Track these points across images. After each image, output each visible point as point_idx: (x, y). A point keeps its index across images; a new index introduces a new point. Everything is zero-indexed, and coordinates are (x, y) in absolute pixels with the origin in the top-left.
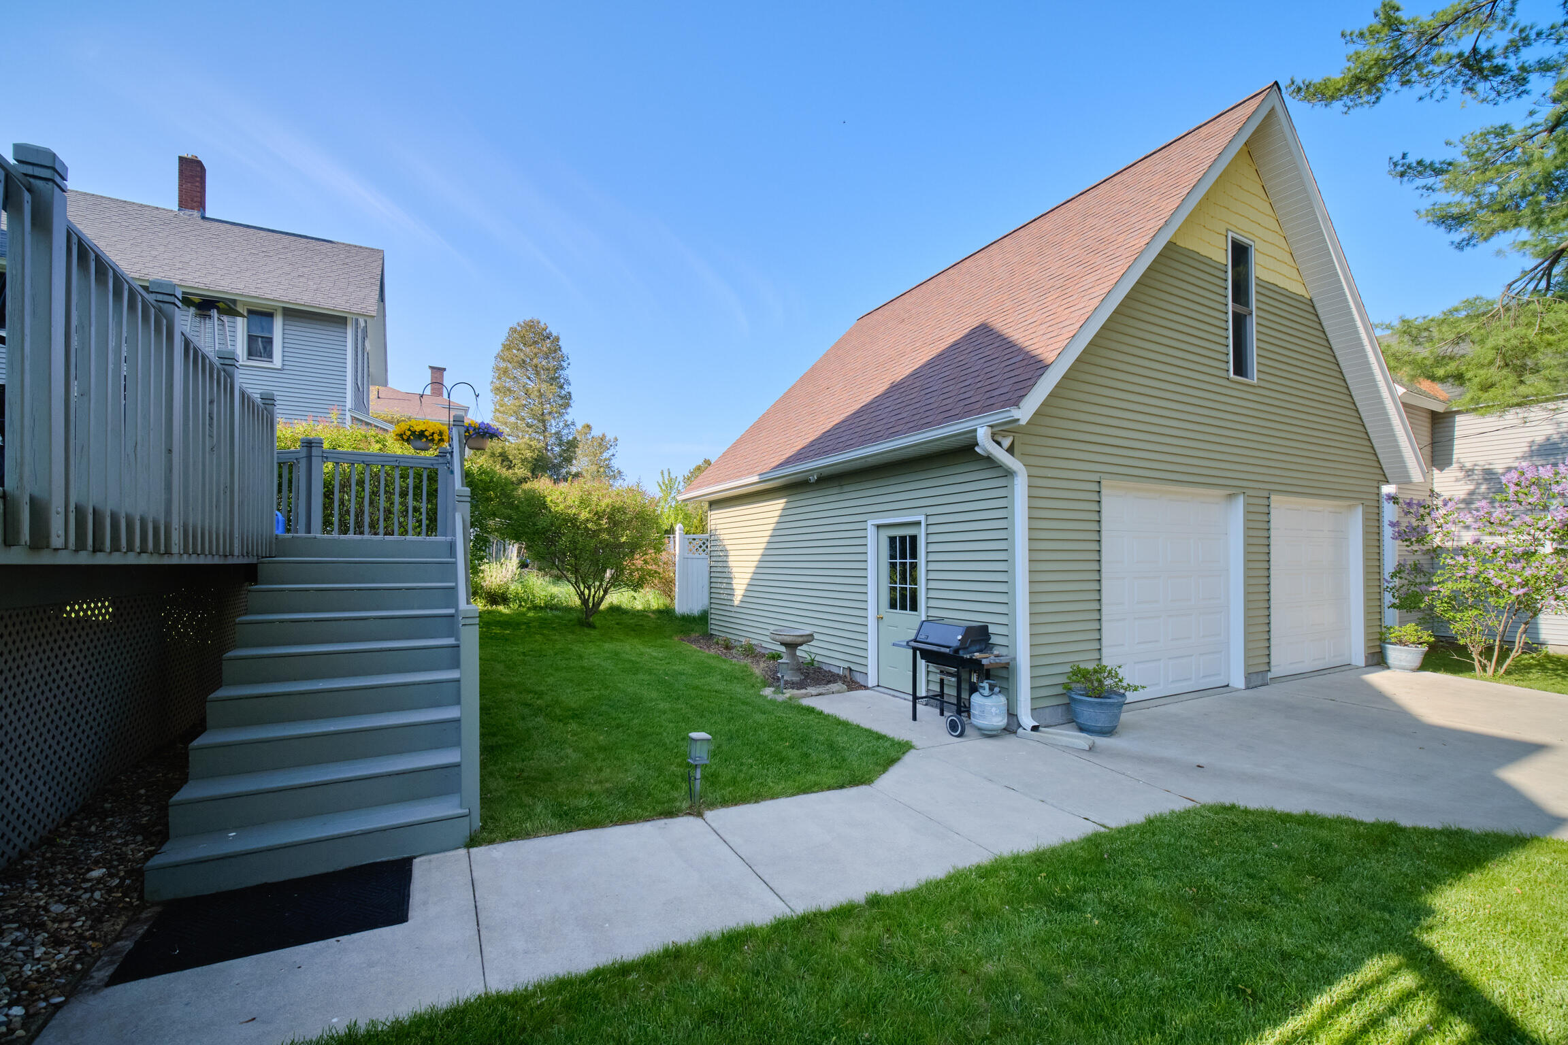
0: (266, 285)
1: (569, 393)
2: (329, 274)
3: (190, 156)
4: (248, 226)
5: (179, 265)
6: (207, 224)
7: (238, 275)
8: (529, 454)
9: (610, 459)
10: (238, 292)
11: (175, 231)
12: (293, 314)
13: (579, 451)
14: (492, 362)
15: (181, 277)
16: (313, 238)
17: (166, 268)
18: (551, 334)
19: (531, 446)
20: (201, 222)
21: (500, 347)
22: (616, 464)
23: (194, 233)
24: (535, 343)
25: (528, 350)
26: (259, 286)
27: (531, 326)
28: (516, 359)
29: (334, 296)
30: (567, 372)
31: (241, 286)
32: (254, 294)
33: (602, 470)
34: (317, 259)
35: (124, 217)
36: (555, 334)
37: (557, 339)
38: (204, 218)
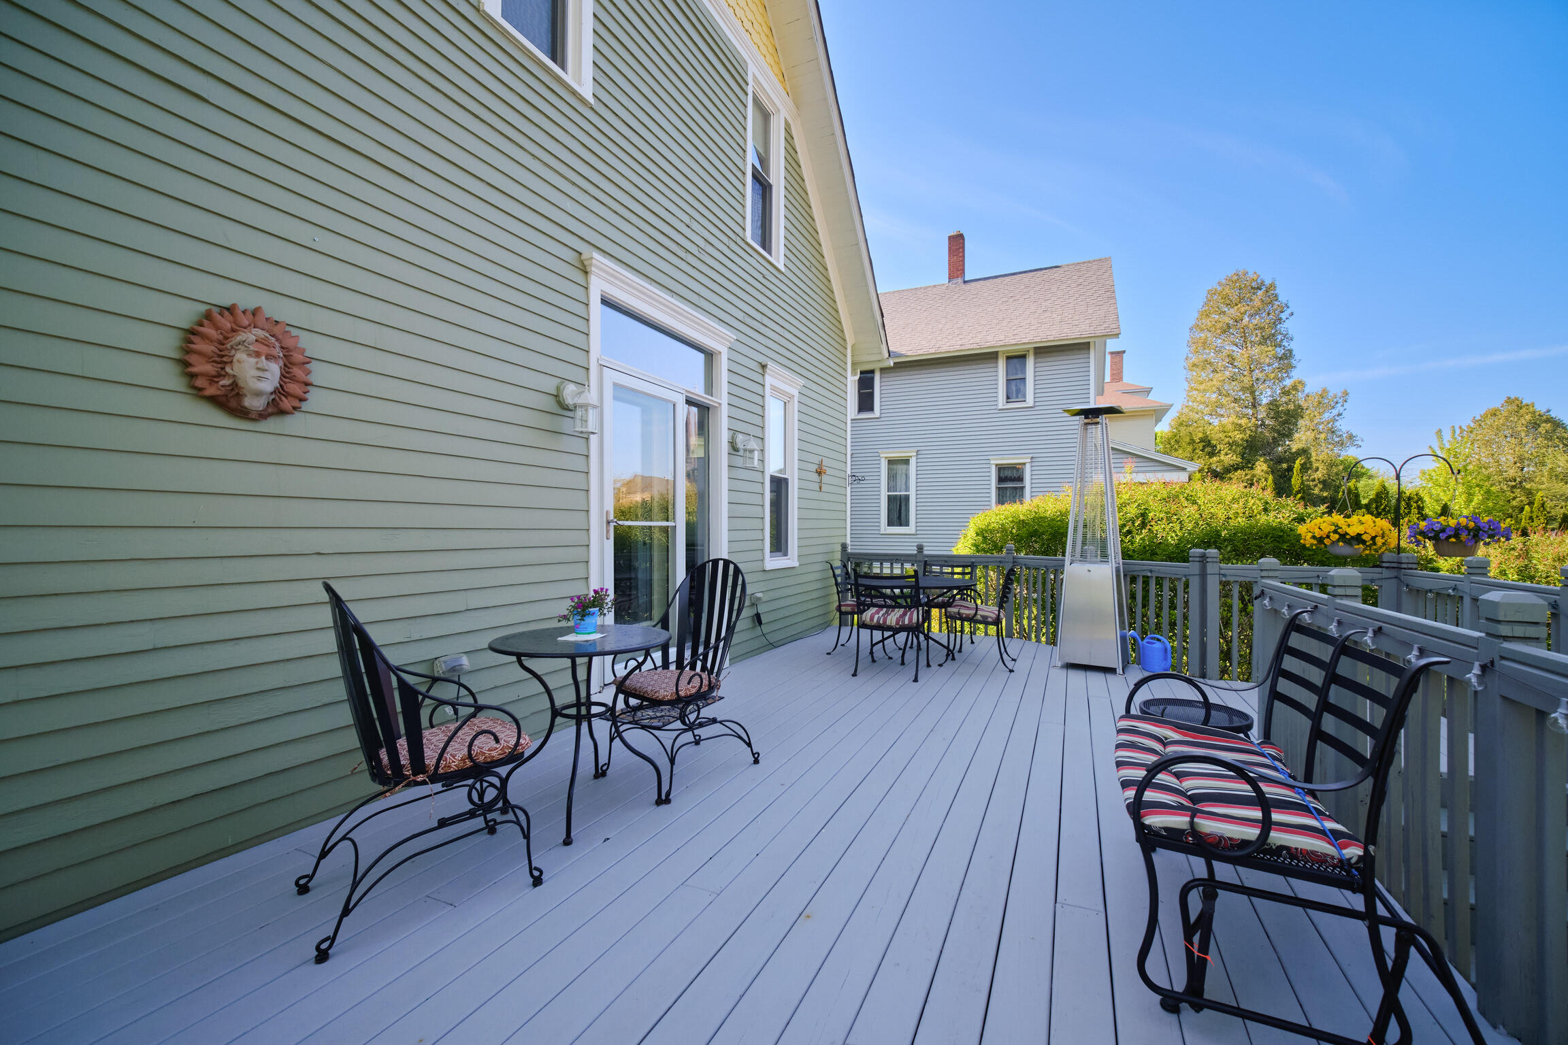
0: (1021, 329)
1: (1290, 351)
2: (1068, 301)
3: (955, 233)
4: (996, 277)
5: (957, 332)
6: (968, 286)
7: (998, 327)
8: (1238, 436)
9: (1334, 420)
10: (1001, 343)
11: (949, 302)
12: (1043, 352)
13: (1301, 422)
14: (1186, 336)
15: (960, 343)
16: (1046, 269)
17: (950, 337)
18: (1263, 283)
19: (1240, 426)
20: (964, 286)
21: (1196, 315)
22: (1343, 426)
23: (961, 298)
24: (1241, 299)
25: (1232, 311)
26: (1015, 332)
27: (1237, 281)
28: (1219, 325)
29: (1077, 323)
30: (1285, 325)
31: (1002, 337)
32: (1013, 342)
33: (1323, 436)
34: (1054, 289)
35: (917, 302)
36: (1268, 282)
37: (1272, 286)
38: (965, 282)
